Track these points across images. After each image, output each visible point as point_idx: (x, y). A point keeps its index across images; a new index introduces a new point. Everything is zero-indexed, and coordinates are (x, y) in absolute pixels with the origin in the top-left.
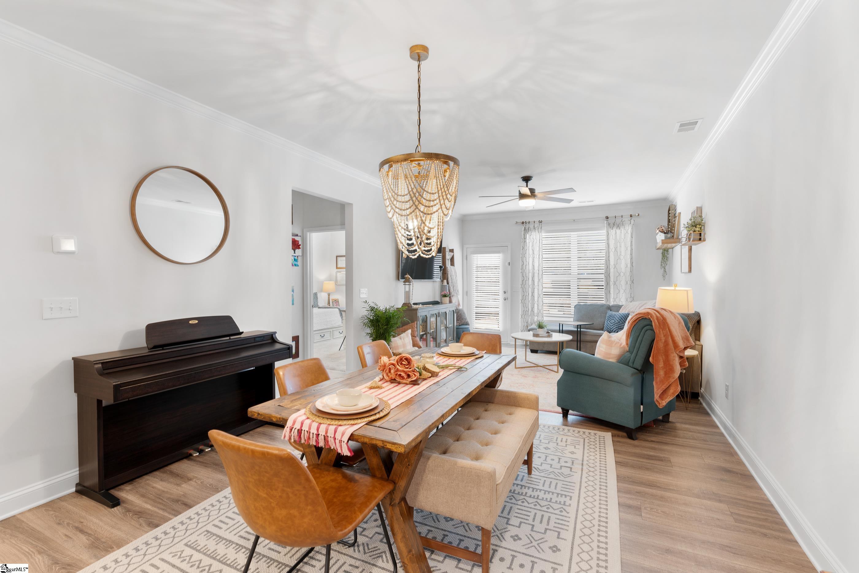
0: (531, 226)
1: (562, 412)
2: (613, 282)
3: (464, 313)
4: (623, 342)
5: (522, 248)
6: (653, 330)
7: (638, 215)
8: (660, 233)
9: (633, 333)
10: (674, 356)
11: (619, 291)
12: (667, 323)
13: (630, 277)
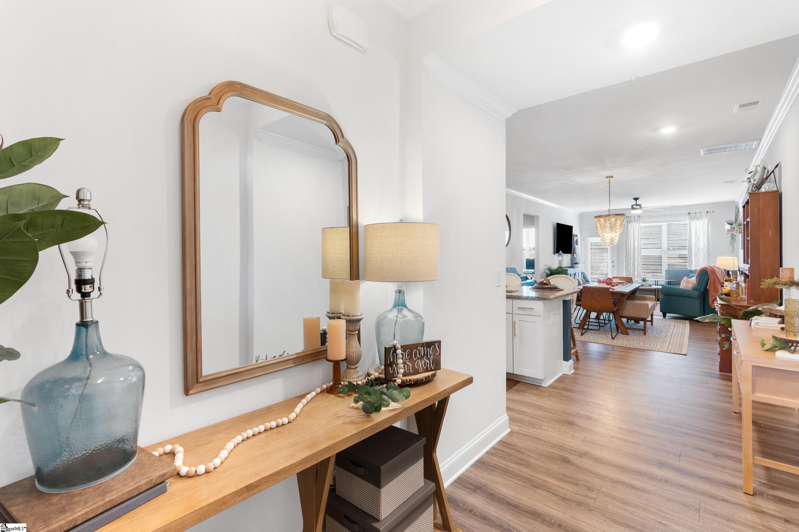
0: (632, 219)
1: (662, 315)
2: (694, 255)
3: (586, 274)
4: (695, 282)
5: (625, 233)
6: (708, 275)
7: (713, 212)
8: (727, 225)
9: (699, 276)
10: (718, 285)
11: (699, 261)
12: (715, 272)
13: (707, 252)
